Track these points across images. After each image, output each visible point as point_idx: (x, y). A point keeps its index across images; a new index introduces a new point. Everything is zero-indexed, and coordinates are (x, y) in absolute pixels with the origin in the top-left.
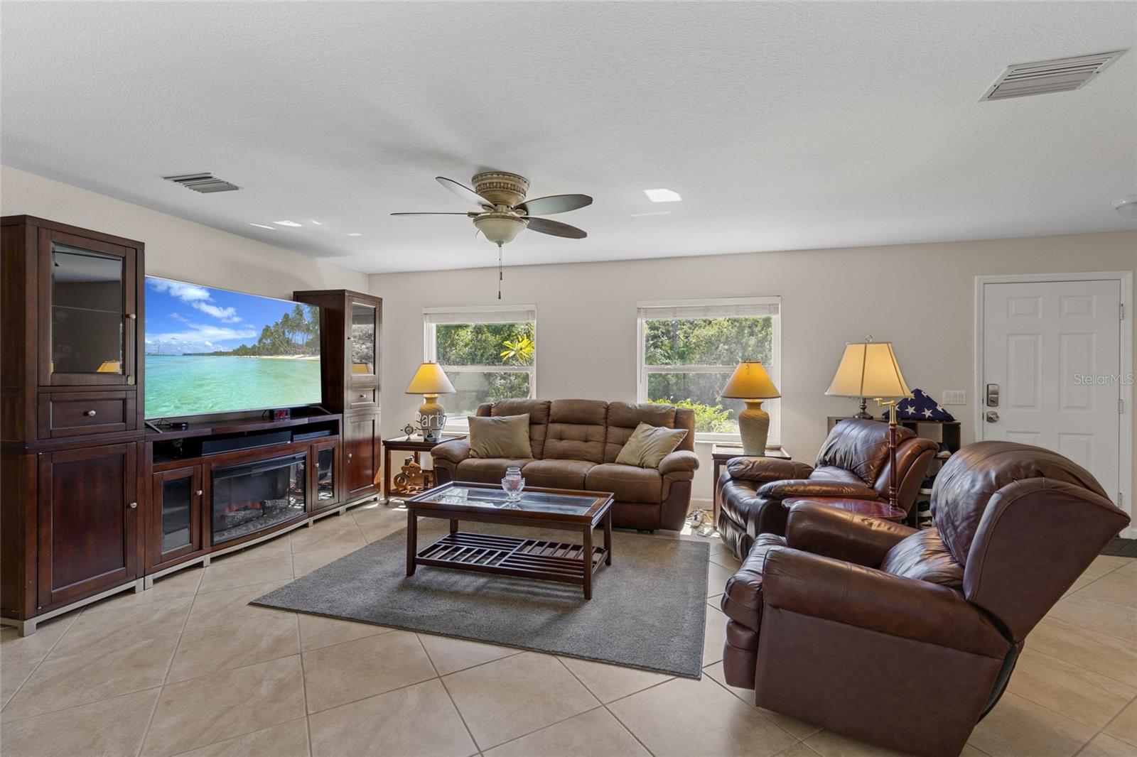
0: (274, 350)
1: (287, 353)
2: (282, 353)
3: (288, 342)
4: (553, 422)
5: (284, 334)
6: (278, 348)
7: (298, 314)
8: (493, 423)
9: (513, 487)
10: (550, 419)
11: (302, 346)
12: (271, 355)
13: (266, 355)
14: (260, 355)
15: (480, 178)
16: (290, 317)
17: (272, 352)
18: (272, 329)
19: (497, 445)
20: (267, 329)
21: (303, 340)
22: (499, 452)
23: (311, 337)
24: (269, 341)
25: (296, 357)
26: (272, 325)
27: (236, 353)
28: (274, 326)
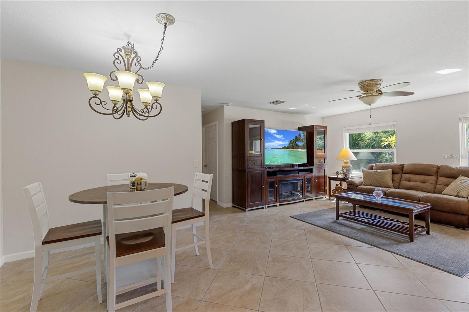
0: (293, 148)
1: (296, 148)
2: (295, 149)
3: (297, 145)
4: (405, 173)
5: (295, 142)
7: (299, 136)
8: (373, 172)
9: (378, 195)
10: (404, 172)
11: (301, 146)
12: (292, 149)
14: (289, 149)
15: (361, 84)
17: (292, 148)
18: (292, 141)
19: (375, 181)
20: (291, 141)
21: (301, 144)
22: (376, 184)
23: (303, 143)
24: (291, 145)
25: (299, 150)
26: (292, 140)
27: (283, 148)
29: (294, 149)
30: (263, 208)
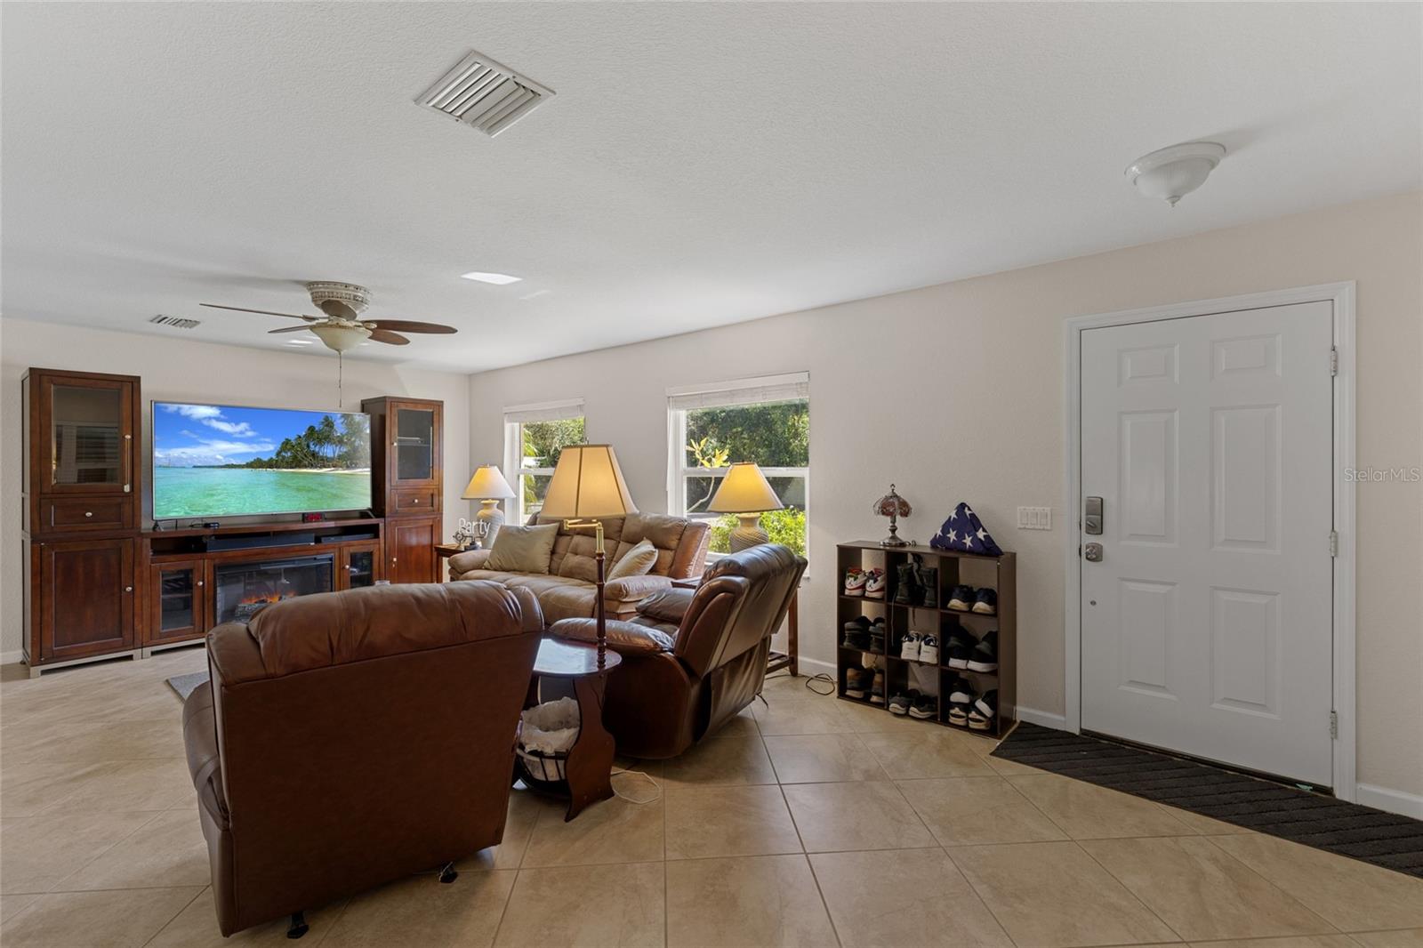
0: (296, 463)
1: (312, 466)
2: (306, 467)
3: (314, 455)
5: (308, 446)
6: (300, 461)
7: (327, 425)
11: (332, 459)
12: (291, 467)
13: (285, 468)
14: (278, 467)
16: (317, 429)
17: (294, 465)
18: (294, 443)
20: (287, 442)
21: (334, 453)
23: (345, 450)
24: (289, 454)
25: (324, 470)
26: (293, 438)
27: (249, 465)
28: (296, 439)
29: (300, 467)
30: (130, 658)
